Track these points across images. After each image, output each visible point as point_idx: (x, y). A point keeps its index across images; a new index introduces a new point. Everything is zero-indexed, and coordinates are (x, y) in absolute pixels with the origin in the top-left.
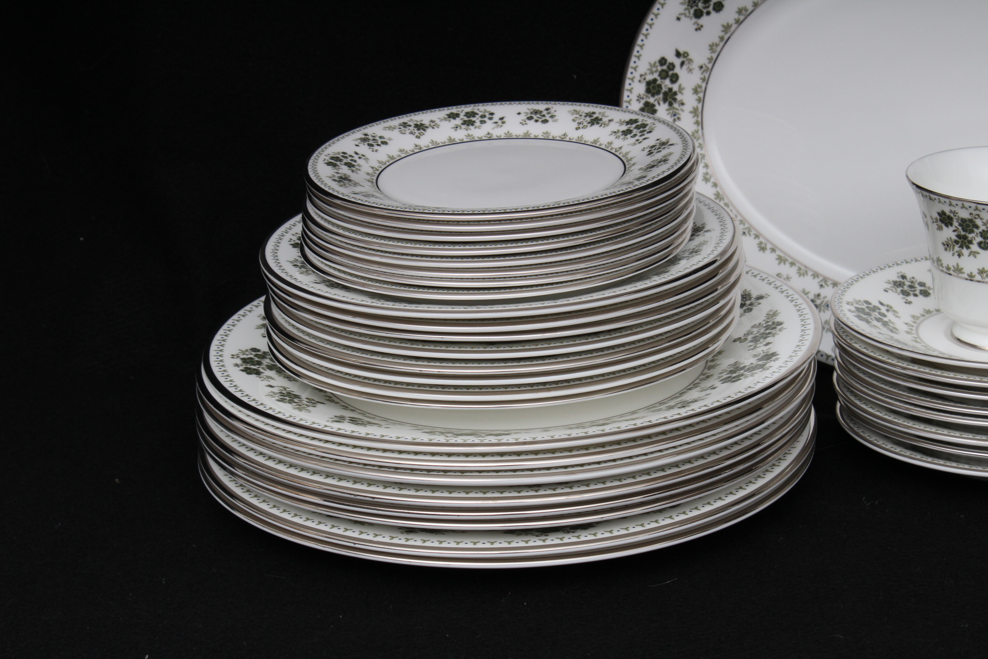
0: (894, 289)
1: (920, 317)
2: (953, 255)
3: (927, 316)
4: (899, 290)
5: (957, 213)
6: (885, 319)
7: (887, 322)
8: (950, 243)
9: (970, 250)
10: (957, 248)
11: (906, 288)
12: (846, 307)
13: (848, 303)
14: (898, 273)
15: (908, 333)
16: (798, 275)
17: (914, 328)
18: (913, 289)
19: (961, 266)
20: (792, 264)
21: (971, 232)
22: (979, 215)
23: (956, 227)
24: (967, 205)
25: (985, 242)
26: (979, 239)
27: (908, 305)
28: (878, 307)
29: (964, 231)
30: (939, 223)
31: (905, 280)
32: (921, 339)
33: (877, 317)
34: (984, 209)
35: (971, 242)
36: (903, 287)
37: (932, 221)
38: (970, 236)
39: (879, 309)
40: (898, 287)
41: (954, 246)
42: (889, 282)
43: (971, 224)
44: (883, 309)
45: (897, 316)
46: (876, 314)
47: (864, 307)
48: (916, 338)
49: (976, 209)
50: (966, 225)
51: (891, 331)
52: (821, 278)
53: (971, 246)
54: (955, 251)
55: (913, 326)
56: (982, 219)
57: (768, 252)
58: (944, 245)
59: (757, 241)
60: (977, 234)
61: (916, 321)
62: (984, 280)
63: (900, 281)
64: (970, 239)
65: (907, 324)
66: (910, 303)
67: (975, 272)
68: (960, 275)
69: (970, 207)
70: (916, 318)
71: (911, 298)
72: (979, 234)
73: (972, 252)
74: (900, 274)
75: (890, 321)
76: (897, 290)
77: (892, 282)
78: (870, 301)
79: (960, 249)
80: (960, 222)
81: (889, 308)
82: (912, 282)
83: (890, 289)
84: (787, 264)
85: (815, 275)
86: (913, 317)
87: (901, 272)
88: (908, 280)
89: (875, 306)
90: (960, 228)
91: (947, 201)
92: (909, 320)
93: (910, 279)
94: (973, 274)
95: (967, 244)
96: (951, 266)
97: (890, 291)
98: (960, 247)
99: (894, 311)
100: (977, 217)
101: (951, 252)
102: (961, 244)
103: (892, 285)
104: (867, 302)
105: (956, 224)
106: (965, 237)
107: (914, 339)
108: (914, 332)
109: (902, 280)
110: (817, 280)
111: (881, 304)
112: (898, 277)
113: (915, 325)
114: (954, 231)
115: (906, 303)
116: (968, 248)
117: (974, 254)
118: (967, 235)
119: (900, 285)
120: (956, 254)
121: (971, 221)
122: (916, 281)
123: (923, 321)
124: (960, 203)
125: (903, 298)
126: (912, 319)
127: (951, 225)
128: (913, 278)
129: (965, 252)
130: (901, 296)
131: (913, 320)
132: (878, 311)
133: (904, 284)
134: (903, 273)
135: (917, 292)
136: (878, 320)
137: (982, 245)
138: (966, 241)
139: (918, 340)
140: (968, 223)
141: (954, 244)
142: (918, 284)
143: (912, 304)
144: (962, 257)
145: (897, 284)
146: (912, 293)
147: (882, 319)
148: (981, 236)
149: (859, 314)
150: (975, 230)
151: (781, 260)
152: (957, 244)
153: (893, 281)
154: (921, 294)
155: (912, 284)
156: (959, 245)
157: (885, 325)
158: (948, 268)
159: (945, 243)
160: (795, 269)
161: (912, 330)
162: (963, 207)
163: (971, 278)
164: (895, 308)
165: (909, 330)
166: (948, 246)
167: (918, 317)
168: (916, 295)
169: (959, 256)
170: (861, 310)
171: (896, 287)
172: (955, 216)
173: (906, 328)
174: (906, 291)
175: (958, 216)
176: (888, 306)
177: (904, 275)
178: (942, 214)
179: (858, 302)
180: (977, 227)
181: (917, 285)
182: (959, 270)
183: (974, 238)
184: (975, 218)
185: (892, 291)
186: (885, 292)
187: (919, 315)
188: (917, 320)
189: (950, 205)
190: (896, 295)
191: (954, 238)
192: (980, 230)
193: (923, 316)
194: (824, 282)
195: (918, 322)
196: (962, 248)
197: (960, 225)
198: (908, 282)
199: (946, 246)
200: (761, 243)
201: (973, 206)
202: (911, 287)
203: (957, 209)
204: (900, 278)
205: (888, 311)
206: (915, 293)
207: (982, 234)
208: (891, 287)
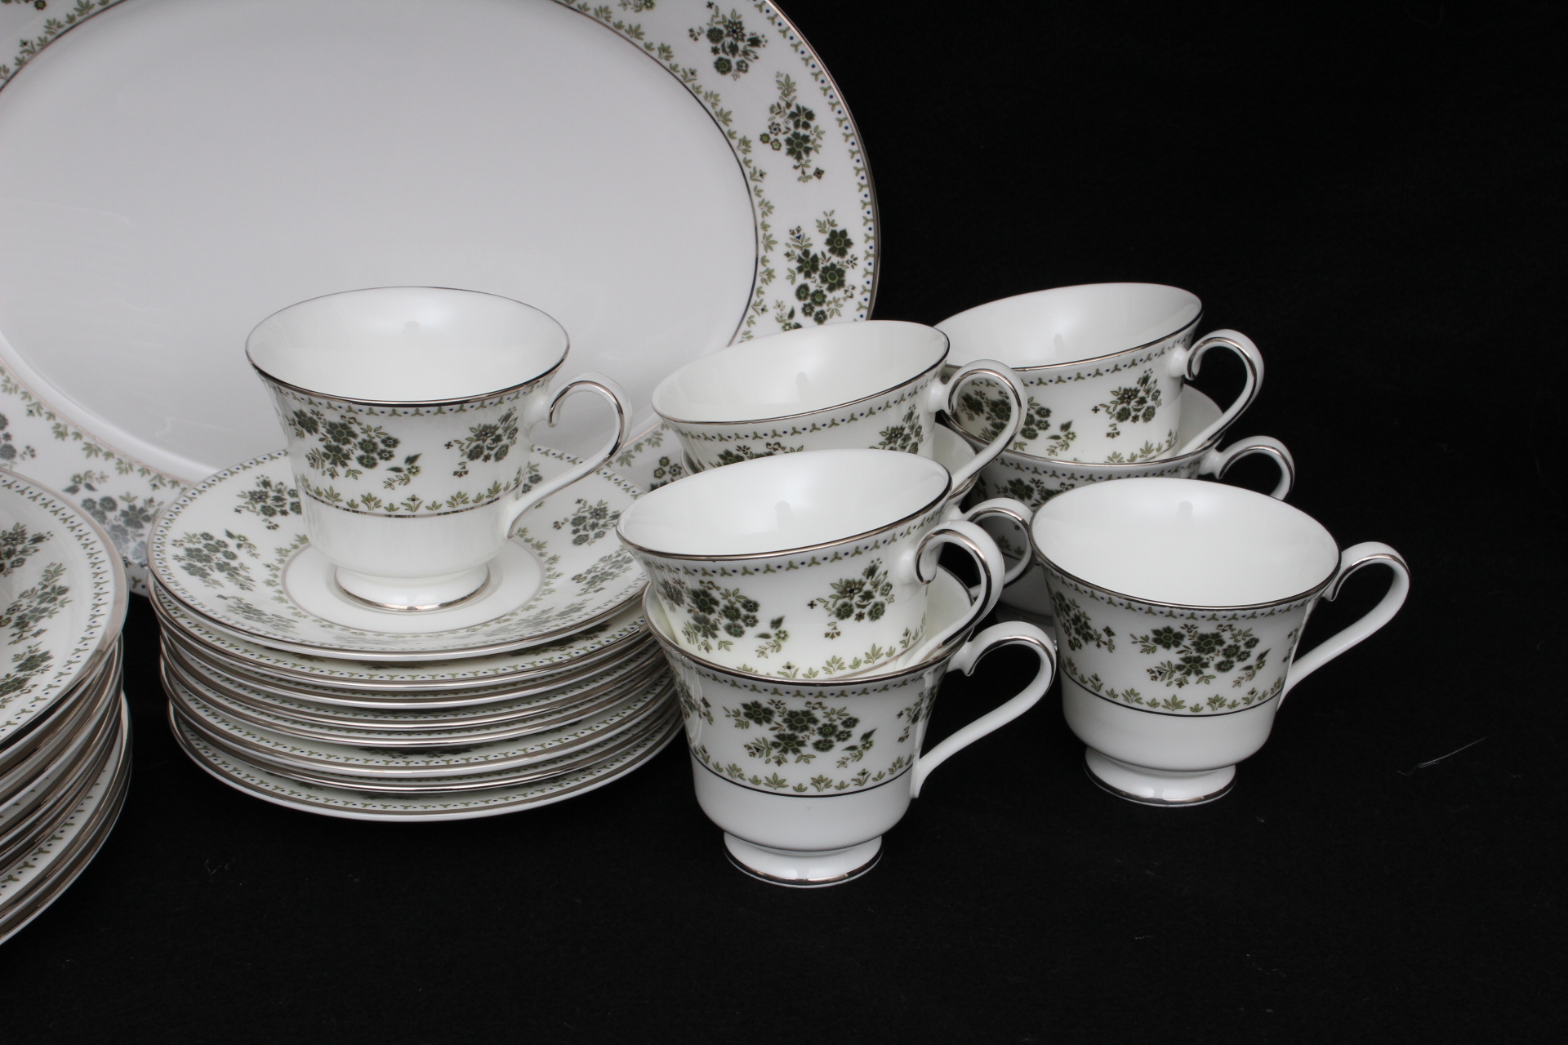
0: (250, 506)
1: (290, 551)
2: (324, 474)
3: (301, 546)
4: (259, 506)
5: (322, 415)
6: (234, 563)
7: (235, 568)
8: (317, 456)
9: (347, 469)
10: (327, 465)
11: (269, 502)
12: (171, 551)
13: (175, 543)
14: (258, 478)
15: (269, 583)
16: (117, 472)
17: (279, 573)
18: (280, 503)
19: (336, 491)
20: (109, 455)
21: (347, 442)
22: (354, 419)
23: (322, 434)
24: (334, 404)
25: (368, 457)
26: (359, 452)
27: (272, 531)
28: (223, 542)
29: (335, 441)
30: (299, 427)
31: (268, 489)
32: (288, 595)
33: (220, 562)
34: (360, 410)
35: (347, 457)
36: (265, 502)
37: (287, 423)
38: (345, 448)
39: (226, 546)
40: (257, 502)
41: (323, 461)
42: (242, 496)
43: (345, 432)
44: (232, 545)
45: (254, 554)
46: (219, 557)
47: (200, 546)
48: (281, 592)
49: (350, 410)
50: (337, 432)
51: (242, 586)
52: (153, 475)
53: (348, 462)
54: (325, 469)
55: (278, 569)
56: (359, 424)
57: (70, 439)
58: (309, 459)
59: (52, 423)
60: (355, 445)
61: (283, 558)
62: (371, 511)
63: (261, 491)
64: (345, 452)
65: (269, 566)
66: (275, 527)
67: (358, 500)
68: (337, 503)
69: (340, 407)
70: (284, 552)
71: (277, 519)
72: (358, 446)
73: (350, 470)
74: (262, 479)
75: (241, 565)
76: (255, 508)
77: (248, 494)
78: (212, 533)
79: (333, 466)
80: (328, 427)
81: (242, 542)
82: (279, 491)
83: (244, 507)
84: (101, 456)
85: (144, 471)
86: (280, 551)
87: (262, 476)
88: (274, 488)
89: (218, 542)
90: (329, 436)
91: (306, 397)
92: (272, 558)
93: (276, 486)
94: (355, 503)
95: (342, 459)
96: (321, 490)
97: (244, 511)
98: (332, 463)
99: (250, 546)
100: (352, 421)
101: (320, 470)
102: (334, 460)
103: (247, 500)
104: (207, 536)
105: (322, 430)
106: (338, 450)
107: (277, 595)
108: (278, 580)
109: (264, 490)
110: (147, 478)
111: (230, 535)
112: (258, 485)
113: (281, 566)
114: (321, 440)
115: (269, 528)
116: (344, 465)
117: (353, 473)
118: (341, 446)
119: (260, 498)
120: (328, 473)
121: (344, 426)
122: (286, 488)
123: (295, 556)
124: (324, 402)
125: (264, 521)
126: (277, 556)
127: (316, 431)
128: (281, 484)
129: (339, 469)
130: (263, 516)
131: (279, 558)
132: (223, 549)
133: (266, 495)
134: (265, 478)
135: (287, 508)
136: (222, 567)
137: (365, 461)
138: (340, 455)
139: (284, 596)
140: (339, 429)
141: (323, 458)
142: (289, 493)
143: (278, 529)
144: (336, 478)
145: (257, 497)
146: (278, 509)
147: (228, 564)
148: (362, 448)
149: (192, 562)
150: (352, 439)
151: (91, 450)
152: (328, 458)
153: (250, 493)
154: (292, 509)
155: (280, 495)
156: (331, 460)
157: (233, 576)
158: (319, 493)
159: (310, 456)
160: (112, 463)
161: (276, 576)
162: (330, 406)
163: (352, 508)
164: (251, 541)
165: (272, 578)
166: (315, 460)
167: (287, 551)
168: (284, 513)
169: (333, 475)
170: (194, 553)
171: (253, 502)
172: (320, 419)
173: (266, 574)
174: (269, 507)
175: (325, 420)
176: (239, 537)
177: (268, 480)
178: (300, 414)
179: (191, 538)
180: (355, 436)
181: (286, 496)
182: (333, 497)
183: (352, 450)
184: (350, 423)
185: (248, 509)
186: (237, 513)
187: (289, 547)
188: (286, 556)
189: (311, 403)
190: (254, 515)
191: (323, 450)
192: (359, 439)
193: (295, 547)
194: (158, 481)
195: (286, 559)
196: (336, 465)
197: (328, 432)
198: (273, 491)
199: (312, 461)
200: (58, 426)
201: (345, 405)
202: (277, 499)
203: (322, 409)
204: (261, 485)
205: (239, 546)
206: (283, 509)
207: (363, 445)
208: (246, 503)
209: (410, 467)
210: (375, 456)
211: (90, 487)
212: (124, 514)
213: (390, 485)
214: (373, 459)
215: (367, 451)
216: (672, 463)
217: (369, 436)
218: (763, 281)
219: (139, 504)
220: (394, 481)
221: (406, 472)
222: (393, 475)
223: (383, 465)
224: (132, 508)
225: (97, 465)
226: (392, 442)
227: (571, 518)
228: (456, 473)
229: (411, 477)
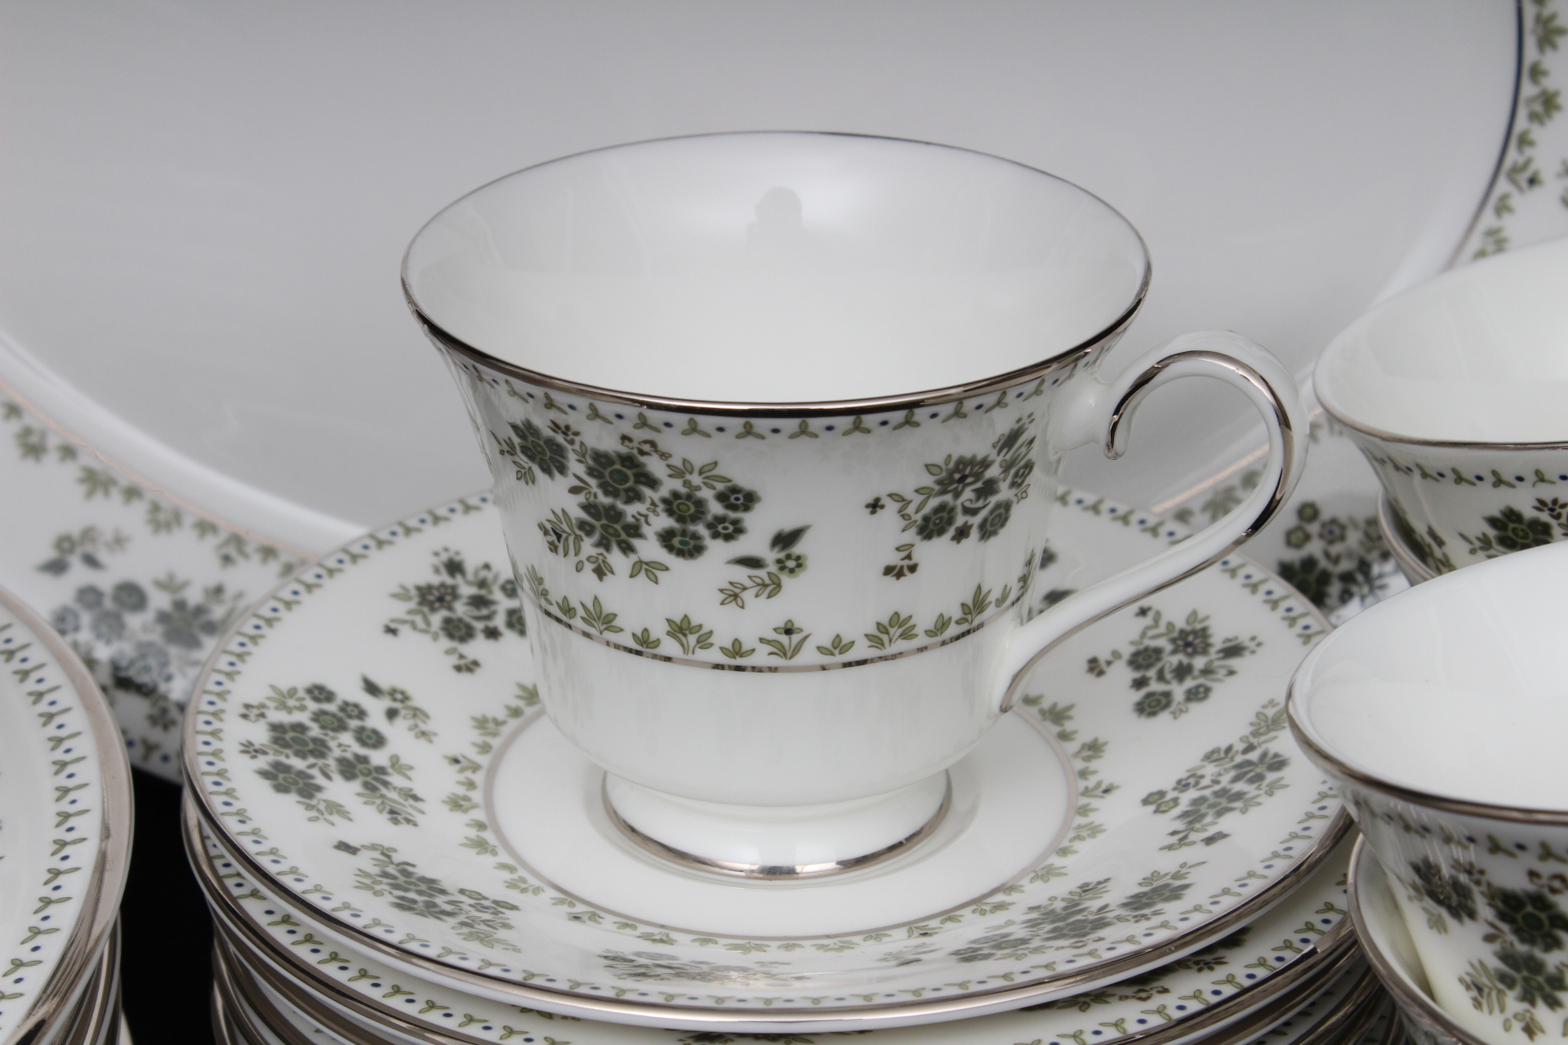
0: (419, 620)
1: (503, 723)
2: (579, 568)
3: (529, 711)
4: (437, 619)
5: (576, 434)
6: (378, 758)
7: (381, 770)
8: (565, 527)
9: (633, 558)
10: (588, 547)
11: (461, 609)
12: (237, 730)
13: (250, 712)
14: (436, 554)
15: (457, 804)
16: (150, 528)
17: (479, 778)
18: (484, 612)
19: (609, 607)
20: (132, 493)
21: (634, 497)
22: (653, 444)
23: (576, 476)
24: (605, 408)
25: (684, 533)
26: (663, 522)
27: (465, 677)
28: (356, 706)
29: (607, 493)
30: (523, 459)
31: (459, 579)
32: (498, 833)
33: (349, 755)
34: (668, 425)
35: (634, 531)
36: (450, 608)
37: (497, 448)
38: (631, 510)
39: (362, 714)
40: (433, 610)
41: (578, 539)
42: (402, 595)
43: (629, 473)
44: (375, 709)
45: (423, 734)
46: (346, 743)
47: (303, 718)
48: (481, 826)
49: (643, 423)
50: (611, 473)
51: (394, 815)
52: (223, 536)
53: (636, 542)
54: (583, 556)
55: (475, 768)
56: (664, 456)
57: (51, 459)
58: (546, 533)
59: (14, 426)
60: (653, 504)
61: (489, 739)
62: (690, 656)
63: (443, 585)
64: (630, 519)
65: (456, 761)
66: (468, 667)
67: (659, 630)
68: (610, 636)
69: (619, 417)
70: (491, 726)
71: (478, 648)
72: (661, 507)
73: (641, 562)
74: (444, 557)
75: (395, 760)
76: (428, 623)
77: (414, 592)
78: (331, 685)
79: (601, 550)
80: (591, 462)
81: (399, 704)
82: (482, 584)
83: (404, 622)
84: (116, 496)
85: (205, 527)
86: (482, 723)
87: (446, 550)
88: (470, 576)
89: (345, 707)
90: (593, 482)
91: (538, 391)
92: (461, 738)
93: (476, 572)
94: (653, 637)
95: (624, 536)
96: (574, 603)
97: (405, 630)
98: (598, 545)
99: (417, 713)
100: (646, 448)
101: (572, 559)
102: (603, 537)
103: (412, 605)
104: (320, 693)
105: (576, 467)
106: (614, 515)
107: (473, 833)
108: (476, 796)
109: (449, 581)
110: (212, 541)
111: (372, 688)
112: (437, 571)
113: (484, 760)
114: (574, 490)
115: (458, 668)
116: (627, 549)
117: (648, 570)
118: (620, 505)
119: (441, 599)
120: (589, 567)
121: (628, 461)
122: (496, 577)
123: (515, 735)
124: (582, 403)
125: (449, 652)
126: (477, 737)
127: (562, 470)
128: (487, 567)
129: (617, 559)
130: (445, 643)
131: (479, 740)
132: (354, 723)
133: (453, 592)
134: (451, 554)
135: (499, 621)
136: (350, 768)
137: (676, 541)
138: (618, 527)
139: (489, 836)
140: (617, 466)
141: (578, 532)
142: (503, 588)
143: (479, 672)
144: (609, 578)
145: (432, 598)
146: (479, 626)
147: (364, 760)
148: (670, 512)
149: (282, 759)
150: (647, 492)
151: (95, 482)
152: (589, 533)
153: (419, 589)
154: (510, 625)
155: (483, 592)
156: (596, 537)
157: (374, 789)
158: (569, 611)
159: (548, 526)
160: (139, 509)
161: (471, 785)
162: (595, 414)
163: (644, 646)
164: (418, 701)
165: (461, 791)
166: (559, 537)
167: (498, 723)
168: (493, 634)
169: (600, 572)
170: (289, 735)
171: (426, 609)
172: (572, 442)
173: (448, 781)
174: (460, 620)
175: (582, 444)
176: (393, 693)
177: (457, 558)
178: (526, 431)
179: (283, 699)
180: (653, 483)
181: (498, 595)
182: (601, 620)
183: (646, 517)
184: (642, 453)
185: (414, 626)
186: (390, 637)
187: (501, 714)
188: (494, 735)
189: (550, 404)
190: (426, 639)
191: (577, 513)
192: (664, 491)
193: (516, 713)
194: (234, 547)
195: (495, 742)
196: (608, 548)
197: (591, 472)
198: (469, 583)
199: (554, 538)
200: (27, 432)
201: (631, 412)
202: (479, 602)
203: (574, 420)
204: (443, 570)
205: (392, 714)
206: (491, 624)
207: (671, 505)
208: (410, 612)
209: (782, 555)
210: (701, 529)
211: (91, 561)
212: (163, 617)
213: (735, 596)
214: (696, 537)
215: (681, 519)
216: (1325, 515)
217: (687, 483)
218: (1534, 117)
219: (194, 597)
220: (745, 589)
221: (773, 568)
222: (742, 574)
223: (718, 552)
224: (180, 605)
225: (109, 514)
226: (741, 499)
227: (1127, 651)
228: (888, 571)
229: (785, 579)
